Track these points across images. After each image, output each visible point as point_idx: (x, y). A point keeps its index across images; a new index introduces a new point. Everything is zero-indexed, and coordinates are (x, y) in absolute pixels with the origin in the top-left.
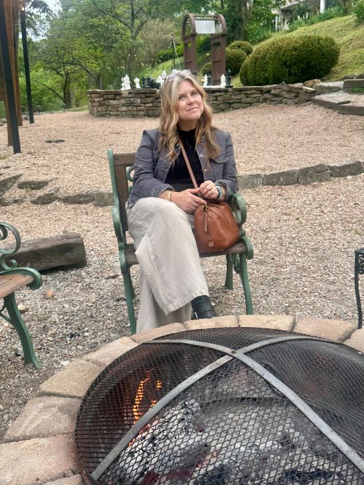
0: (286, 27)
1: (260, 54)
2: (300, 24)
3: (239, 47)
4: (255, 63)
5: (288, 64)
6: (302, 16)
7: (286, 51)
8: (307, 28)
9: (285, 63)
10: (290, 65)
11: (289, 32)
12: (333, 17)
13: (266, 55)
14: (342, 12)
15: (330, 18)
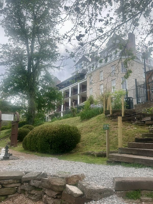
0: (50, 120)
1: (34, 133)
2: (56, 120)
3: (28, 127)
4: (31, 138)
5: (50, 141)
6: (56, 117)
7: (49, 133)
8: (59, 121)
9: (48, 141)
10: (51, 142)
11: (51, 122)
12: (69, 117)
13: (37, 134)
14: (72, 116)
15: (68, 118)
